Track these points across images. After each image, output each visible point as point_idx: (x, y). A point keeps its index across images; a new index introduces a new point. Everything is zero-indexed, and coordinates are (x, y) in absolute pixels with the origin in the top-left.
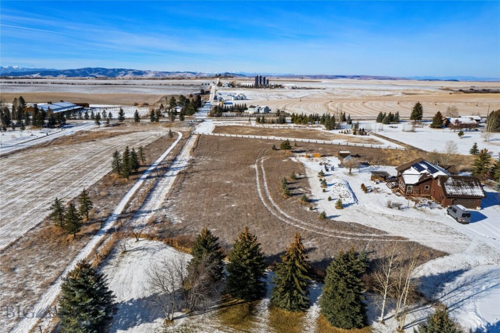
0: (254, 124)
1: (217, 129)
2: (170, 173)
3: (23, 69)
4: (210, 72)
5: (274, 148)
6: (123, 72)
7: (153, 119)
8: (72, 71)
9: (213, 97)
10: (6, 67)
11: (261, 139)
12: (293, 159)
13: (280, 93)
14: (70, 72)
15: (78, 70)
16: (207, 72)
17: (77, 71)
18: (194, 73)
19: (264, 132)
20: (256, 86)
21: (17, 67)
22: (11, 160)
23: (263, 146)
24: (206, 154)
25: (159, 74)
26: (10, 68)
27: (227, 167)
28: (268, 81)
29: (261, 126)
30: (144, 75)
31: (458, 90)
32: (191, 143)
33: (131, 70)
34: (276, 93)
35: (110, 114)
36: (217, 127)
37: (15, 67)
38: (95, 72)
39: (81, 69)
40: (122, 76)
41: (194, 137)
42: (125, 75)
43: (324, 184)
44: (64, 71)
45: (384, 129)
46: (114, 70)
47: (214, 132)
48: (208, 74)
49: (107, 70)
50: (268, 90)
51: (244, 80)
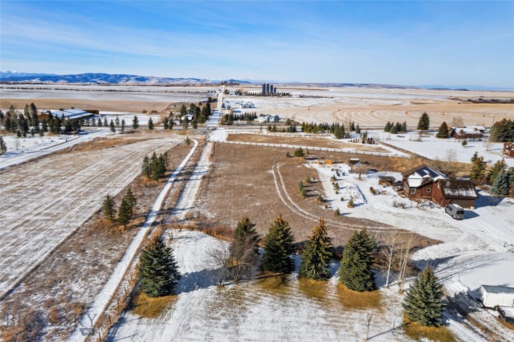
0: (265, 132)
1: (231, 137)
2: (194, 177)
3: (22, 74)
4: (214, 79)
5: (288, 155)
6: (126, 78)
7: (166, 127)
8: (73, 76)
9: (221, 105)
10: (5, 71)
11: (275, 147)
12: (306, 165)
13: (287, 101)
14: (71, 78)
15: (79, 75)
16: (212, 79)
17: (78, 77)
18: (198, 80)
19: (276, 140)
20: (263, 94)
21: (16, 71)
22: (42, 164)
23: (277, 153)
24: (224, 160)
25: (162, 81)
26: (9, 72)
27: (246, 172)
28: (275, 89)
29: (272, 134)
30: (146, 81)
31: (466, 99)
32: (208, 150)
33: (133, 76)
34: (284, 101)
35: (123, 121)
36: (230, 135)
37: (14, 72)
38: (96, 78)
39: (82, 75)
40: (124, 82)
41: (210, 145)
42: (127, 81)
43: (337, 187)
44: (65, 76)
45: (392, 138)
46: (116, 76)
47: (228, 139)
48: (212, 81)
49: (109, 76)
50: (275, 98)
51: (250, 87)
